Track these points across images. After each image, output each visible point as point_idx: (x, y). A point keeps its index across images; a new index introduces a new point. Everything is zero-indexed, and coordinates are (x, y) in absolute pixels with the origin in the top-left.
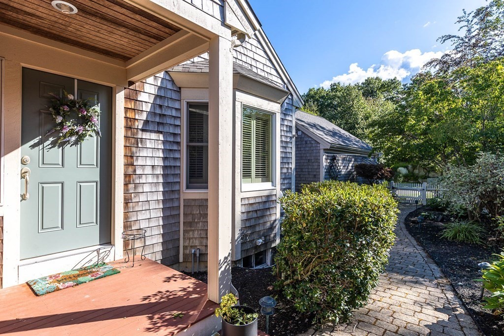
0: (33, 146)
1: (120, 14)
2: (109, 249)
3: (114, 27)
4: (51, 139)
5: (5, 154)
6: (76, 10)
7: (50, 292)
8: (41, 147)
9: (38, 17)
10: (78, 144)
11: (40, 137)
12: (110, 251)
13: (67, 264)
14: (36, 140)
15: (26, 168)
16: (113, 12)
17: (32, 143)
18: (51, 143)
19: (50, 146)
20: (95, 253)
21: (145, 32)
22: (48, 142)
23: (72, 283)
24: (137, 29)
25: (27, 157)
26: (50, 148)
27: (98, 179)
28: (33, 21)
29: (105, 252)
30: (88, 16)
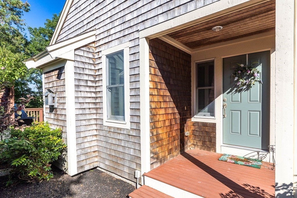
0: (228, 93)
1: (235, 16)
2: (266, 154)
3: (242, 22)
4: (235, 89)
5: (216, 98)
6: (222, 27)
7: (222, 161)
8: (231, 93)
9: (217, 36)
10: (248, 90)
11: (231, 88)
12: (266, 155)
13: (241, 153)
14: (229, 90)
15: (225, 103)
16: (232, 17)
17: (227, 92)
18: (235, 91)
19: (235, 92)
20: (256, 153)
21: (259, 13)
22: (234, 91)
23: (234, 161)
24: (254, 14)
25: (226, 99)
26: (235, 93)
27: (261, 110)
28: (218, 38)
29: (263, 154)
30: (228, 25)
